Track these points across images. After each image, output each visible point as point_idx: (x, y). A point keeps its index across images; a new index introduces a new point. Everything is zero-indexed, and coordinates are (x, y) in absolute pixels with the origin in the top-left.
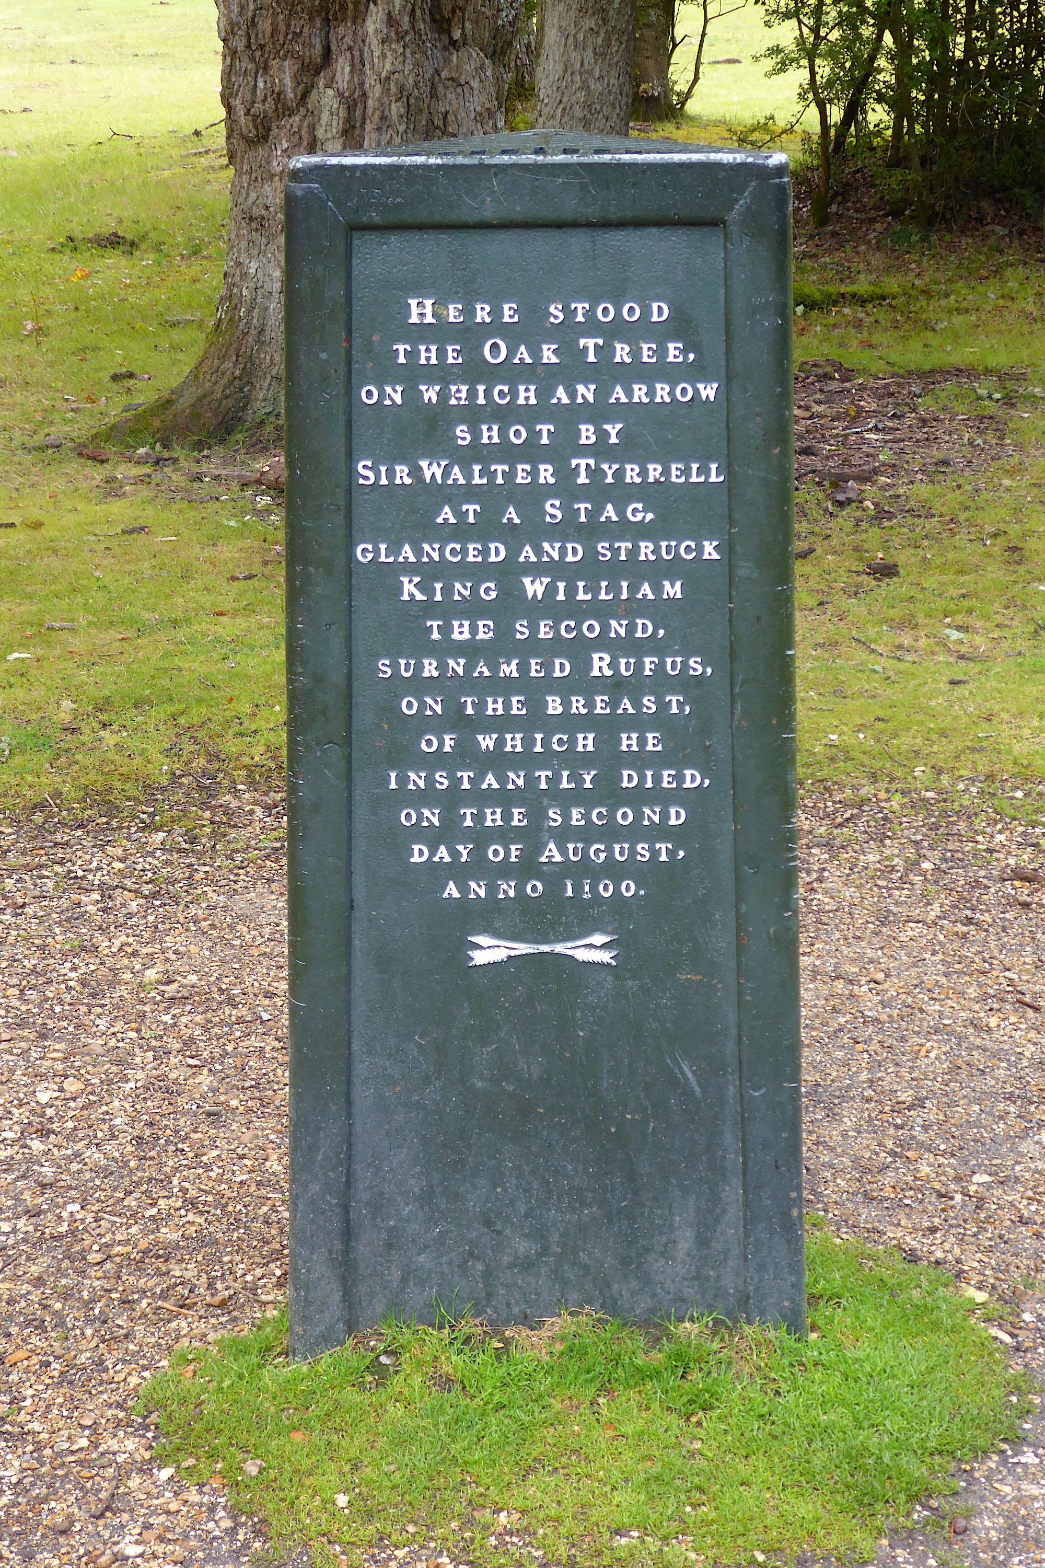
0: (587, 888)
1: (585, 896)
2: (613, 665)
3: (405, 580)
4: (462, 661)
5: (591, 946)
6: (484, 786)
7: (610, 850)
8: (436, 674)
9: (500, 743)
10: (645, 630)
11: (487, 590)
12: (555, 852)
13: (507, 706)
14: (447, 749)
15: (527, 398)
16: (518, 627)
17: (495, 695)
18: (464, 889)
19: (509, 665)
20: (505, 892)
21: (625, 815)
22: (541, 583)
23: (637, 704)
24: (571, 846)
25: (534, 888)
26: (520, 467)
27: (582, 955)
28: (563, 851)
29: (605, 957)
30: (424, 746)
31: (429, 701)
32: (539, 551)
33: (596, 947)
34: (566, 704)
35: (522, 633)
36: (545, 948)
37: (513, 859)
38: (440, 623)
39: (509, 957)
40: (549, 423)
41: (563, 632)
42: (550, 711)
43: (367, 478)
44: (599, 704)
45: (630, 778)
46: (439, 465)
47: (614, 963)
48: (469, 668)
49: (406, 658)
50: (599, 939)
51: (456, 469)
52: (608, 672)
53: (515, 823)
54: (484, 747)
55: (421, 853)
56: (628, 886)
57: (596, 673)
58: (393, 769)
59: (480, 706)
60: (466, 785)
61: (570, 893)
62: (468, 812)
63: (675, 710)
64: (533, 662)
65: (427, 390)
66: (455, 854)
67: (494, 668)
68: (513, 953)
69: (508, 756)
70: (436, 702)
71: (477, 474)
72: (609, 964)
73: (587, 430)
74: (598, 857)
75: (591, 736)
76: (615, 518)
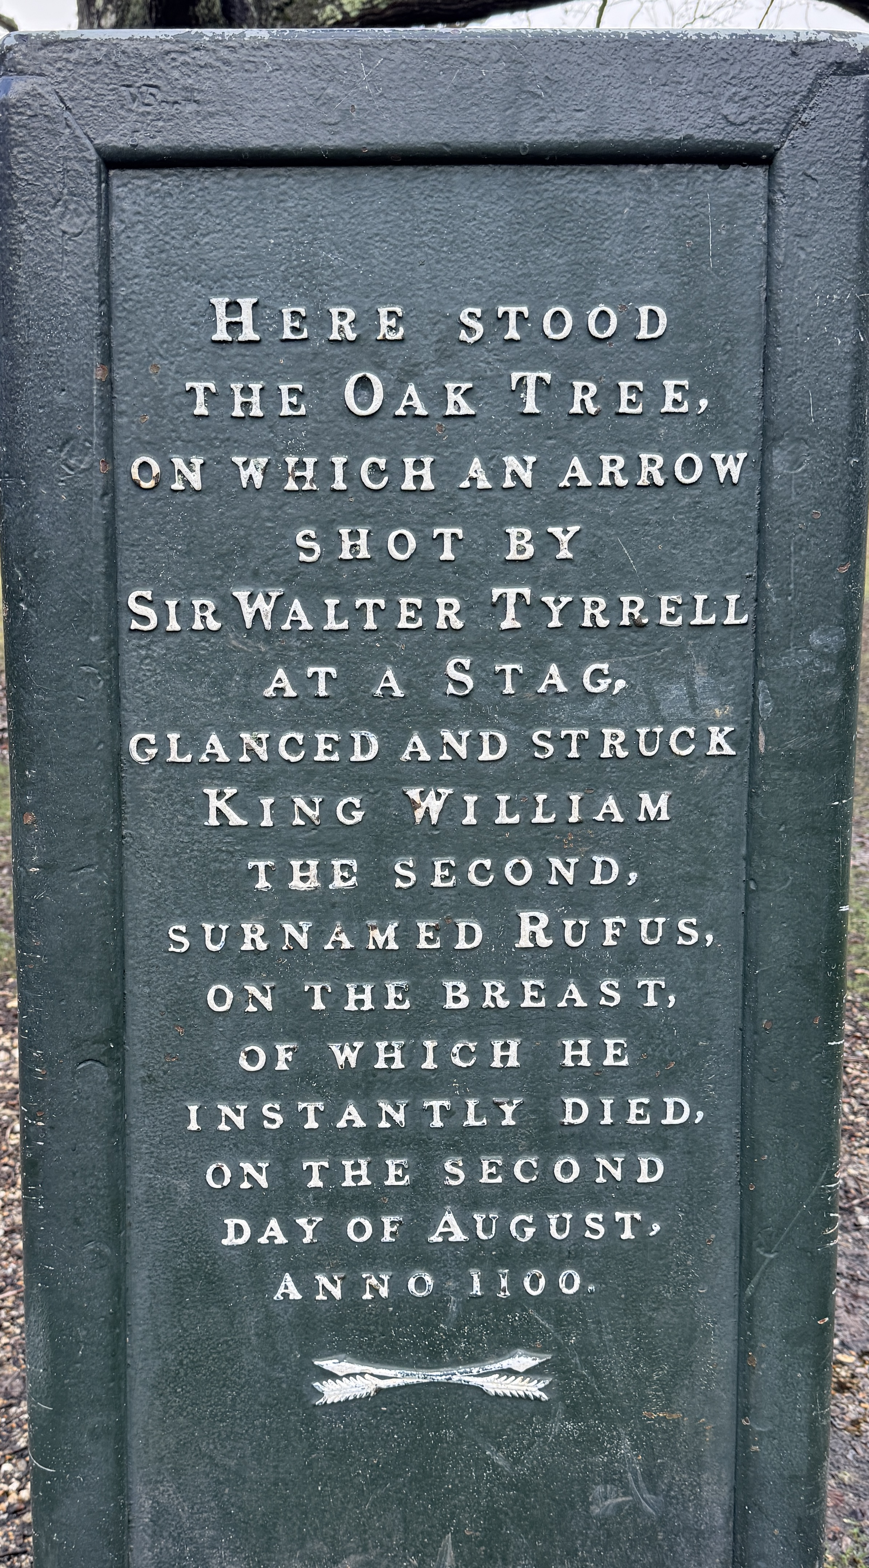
0: (504, 1283)
1: (501, 1295)
2: (554, 930)
3: (212, 793)
4: (306, 926)
5: (510, 1372)
6: (342, 1124)
7: (542, 1225)
8: (262, 946)
9: (367, 1056)
10: (606, 873)
11: (349, 808)
12: (455, 1228)
13: (380, 996)
14: (281, 1066)
15: (418, 479)
16: (398, 869)
17: (361, 977)
18: (308, 1287)
19: (383, 931)
20: (373, 1289)
21: (567, 1169)
22: (438, 795)
23: (591, 991)
24: (479, 1218)
25: (421, 1283)
26: (404, 601)
27: (494, 1385)
28: (468, 1227)
29: (533, 1388)
30: (243, 1063)
31: (253, 990)
32: (435, 745)
33: (516, 1373)
34: (476, 993)
35: (406, 879)
36: (438, 1375)
37: (387, 1238)
38: (270, 863)
39: (379, 1391)
40: (454, 524)
41: (472, 877)
42: (450, 1004)
43: (144, 619)
44: (528, 993)
45: (577, 1109)
46: (267, 597)
47: (545, 1397)
48: (318, 935)
49: (213, 919)
50: (522, 1361)
51: (297, 605)
52: (544, 941)
53: (391, 1181)
54: (341, 1061)
55: (239, 1230)
56: (570, 1278)
57: (524, 942)
58: (193, 1099)
59: (335, 998)
60: (312, 1123)
61: (477, 1288)
62: (315, 1165)
63: (651, 1002)
64: (422, 926)
65: (246, 464)
66: (292, 1231)
67: (360, 937)
68: (384, 1384)
69: (380, 1075)
70: (264, 991)
71: (331, 612)
72: (537, 1400)
73: (522, 536)
74: (523, 1234)
75: (514, 1045)
76: (562, 688)
